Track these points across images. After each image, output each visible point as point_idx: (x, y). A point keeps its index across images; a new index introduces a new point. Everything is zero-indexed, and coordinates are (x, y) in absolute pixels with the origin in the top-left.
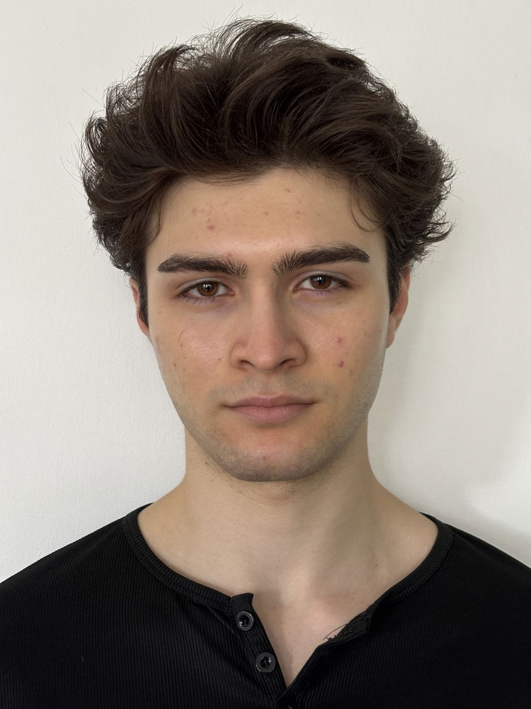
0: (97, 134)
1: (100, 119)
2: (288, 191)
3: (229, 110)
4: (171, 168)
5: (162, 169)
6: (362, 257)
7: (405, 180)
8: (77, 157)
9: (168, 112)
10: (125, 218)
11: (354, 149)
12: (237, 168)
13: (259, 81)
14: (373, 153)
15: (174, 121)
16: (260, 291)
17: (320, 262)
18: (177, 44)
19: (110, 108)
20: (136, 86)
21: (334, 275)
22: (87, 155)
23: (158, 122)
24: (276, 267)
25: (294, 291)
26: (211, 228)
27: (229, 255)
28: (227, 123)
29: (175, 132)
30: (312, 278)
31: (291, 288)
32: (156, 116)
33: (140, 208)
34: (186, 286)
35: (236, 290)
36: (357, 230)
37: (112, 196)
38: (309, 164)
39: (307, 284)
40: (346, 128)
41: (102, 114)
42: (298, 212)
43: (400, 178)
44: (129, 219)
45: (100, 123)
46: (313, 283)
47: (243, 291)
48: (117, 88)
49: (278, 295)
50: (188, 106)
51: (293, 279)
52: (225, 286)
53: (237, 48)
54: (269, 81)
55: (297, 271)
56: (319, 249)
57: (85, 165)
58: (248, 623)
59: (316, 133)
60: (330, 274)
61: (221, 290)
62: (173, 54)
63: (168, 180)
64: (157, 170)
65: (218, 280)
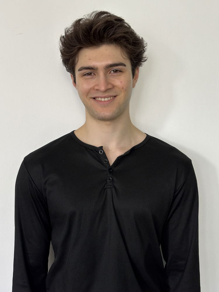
0: (63, 39)
1: (63, 36)
2: (107, 50)
3: (93, 32)
4: (80, 46)
5: (78, 46)
6: (125, 65)
7: (133, 47)
8: (58, 45)
9: (79, 34)
10: (70, 59)
11: (121, 40)
12: (95, 45)
13: (99, 26)
14: (125, 41)
15: (80, 35)
16: (101, 74)
17: (115, 66)
18: (80, 18)
19: (65, 33)
20: (71, 28)
21: (118, 69)
22: (61, 44)
23: (77, 36)
24: (105, 68)
25: (109, 74)
26: (90, 59)
27: (94, 65)
28: (92, 36)
29: (81, 38)
30: (113, 70)
31: (108, 73)
32: (76, 34)
33: (73, 56)
34: (85, 74)
35: (96, 74)
36: (123, 59)
37: (67, 53)
38: (111, 44)
39: (112, 72)
40: (118, 35)
41: (64, 35)
42: (109, 55)
43: (132, 46)
44: (71, 59)
45: (63, 37)
46: (113, 72)
47: (97, 74)
48: (67, 28)
49: (105, 75)
50: (83, 32)
51: (109, 71)
52: (93, 73)
53: (94, 18)
54: (101, 26)
55: (109, 69)
56: (114, 63)
57: (60, 47)
58: (102, 152)
59: (112, 37)
60: (117, 69)
61: (93, 74)
62: (80, 20)
63: (80, 49)
64: (77, 47)
65: (92, 72)
